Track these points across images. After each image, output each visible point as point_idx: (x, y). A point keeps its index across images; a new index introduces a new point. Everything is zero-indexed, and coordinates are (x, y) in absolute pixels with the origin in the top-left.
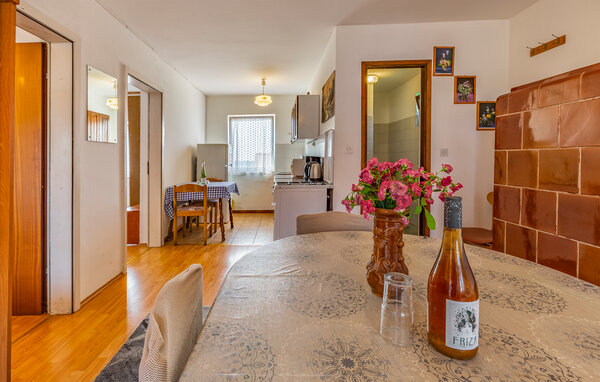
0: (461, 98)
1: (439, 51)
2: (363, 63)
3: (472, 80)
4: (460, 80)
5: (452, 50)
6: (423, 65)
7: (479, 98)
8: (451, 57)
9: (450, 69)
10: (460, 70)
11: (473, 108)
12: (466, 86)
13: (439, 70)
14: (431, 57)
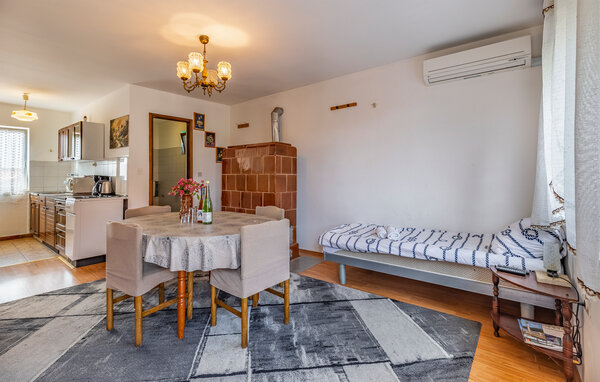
0: (209, 144)
1: (197, 115)
2: (150, 114)
3: (213, 135)
4: (208, 134)
5: (203, 116)
6: (188, 122)
7: (217, 145)
8: (203, 120)
9: (202, 127)
10: (208, 128)
11: (214, 150)
12: (210, 137)
13: (197, 126)
14: (192, 118)
